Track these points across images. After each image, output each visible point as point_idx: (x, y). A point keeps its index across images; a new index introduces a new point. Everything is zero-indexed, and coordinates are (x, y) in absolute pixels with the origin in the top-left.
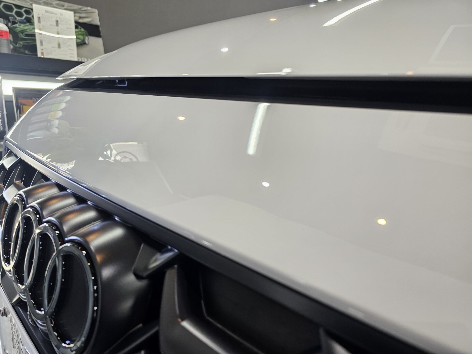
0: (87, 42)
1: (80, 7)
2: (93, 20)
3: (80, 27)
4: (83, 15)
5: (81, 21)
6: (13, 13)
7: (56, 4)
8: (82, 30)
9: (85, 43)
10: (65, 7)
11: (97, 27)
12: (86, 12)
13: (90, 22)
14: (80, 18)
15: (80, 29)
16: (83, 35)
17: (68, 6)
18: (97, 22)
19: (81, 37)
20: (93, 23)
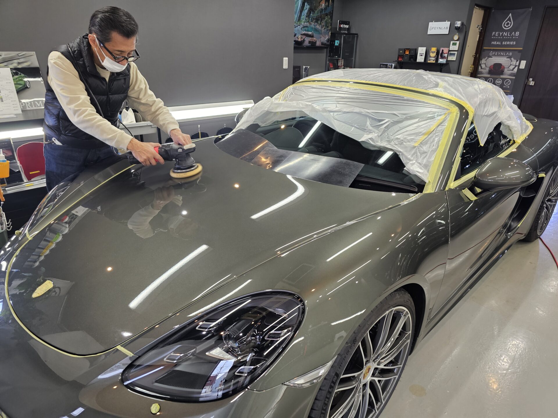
0: (28, 86)
1: (18, 53)
2: (31, 64)
3: (19, 73)
4: (22, 60)
5: (20, 66)
9: (27, 88)
10: (3, 56)
11: (37, 69)
12: (24, 57)
13: (29, 66)
14: (19, 63)
15: (21, 74)
17: (5, 55)
18: (36, 64)
19: (22, 82)
20: (32, 66)
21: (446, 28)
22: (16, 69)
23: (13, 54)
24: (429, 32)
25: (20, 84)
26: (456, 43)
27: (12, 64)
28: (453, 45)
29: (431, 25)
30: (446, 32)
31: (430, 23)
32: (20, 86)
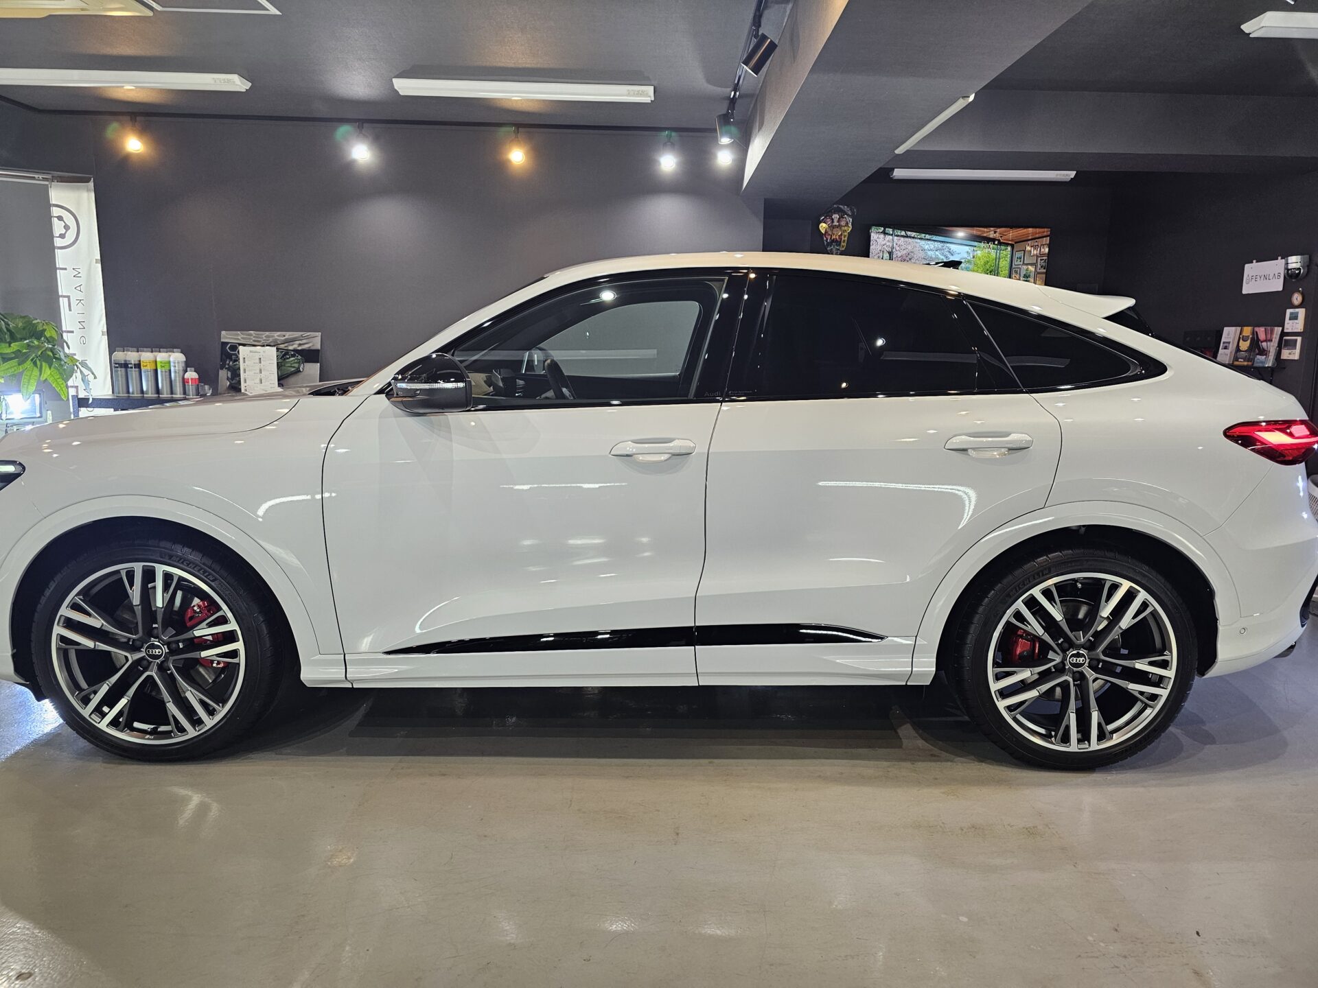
0: (301, 370)
1: (303, 333)
4: (304, 341)
5: (300, 348)
6: (236, 352)
7: (278, 336)
8: (299, 357)
9: (300, 371)
10: (286, 337)
11: (317, 351)
12: (304, 338)
13: (310, 347)
14: (300, 345)
15: (297, 356)
16: (299, 363)
17: (289, 335)
18: (318, 347)
19: (296, 365)
20: (313, 348)
21: (1276, 277)
22: (294, 350)
23: (297, 334)
24: (1246, 290)
25: (294, 367)
26: (1298, 313)
27: (292, 345)
28: (1290, 319)
29: (1251, 269)
30: (1277, 285)
31: (1247, 266)
32: (293, 369)
